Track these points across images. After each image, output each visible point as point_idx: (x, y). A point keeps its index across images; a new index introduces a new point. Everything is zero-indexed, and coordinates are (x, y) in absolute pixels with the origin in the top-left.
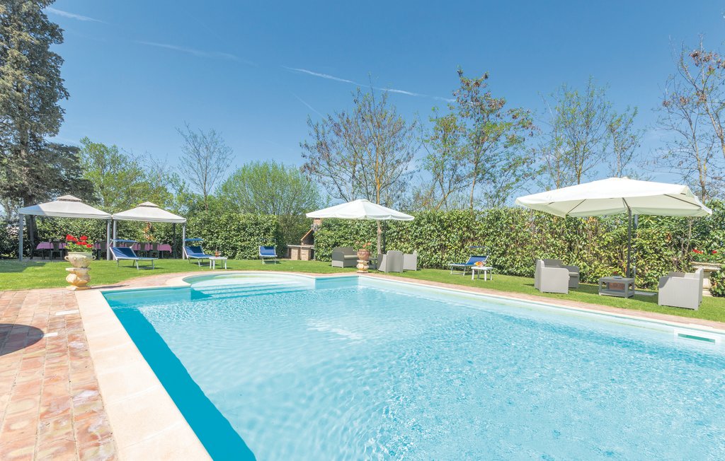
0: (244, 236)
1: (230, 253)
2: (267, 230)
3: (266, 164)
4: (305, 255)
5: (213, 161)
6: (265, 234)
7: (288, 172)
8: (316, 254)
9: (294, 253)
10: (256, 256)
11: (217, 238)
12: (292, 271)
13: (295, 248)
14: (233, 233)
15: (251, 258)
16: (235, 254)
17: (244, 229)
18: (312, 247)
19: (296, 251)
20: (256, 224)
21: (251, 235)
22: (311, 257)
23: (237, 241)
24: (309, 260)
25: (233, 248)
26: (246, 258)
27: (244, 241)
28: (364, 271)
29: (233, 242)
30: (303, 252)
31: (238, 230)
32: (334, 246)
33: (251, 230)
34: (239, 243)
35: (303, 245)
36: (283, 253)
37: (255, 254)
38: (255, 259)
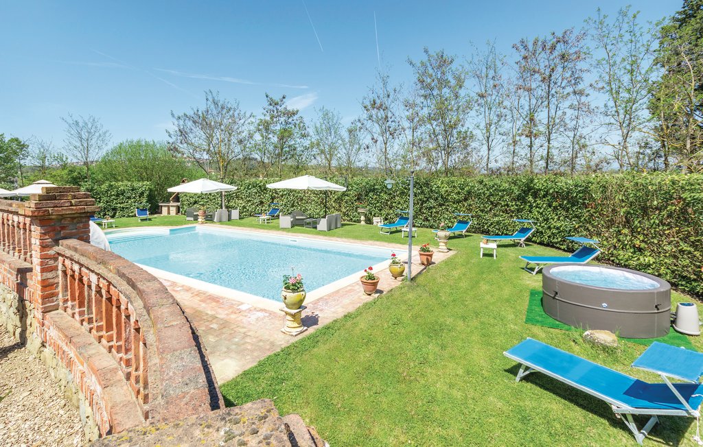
0: (123, 199)
1: (111, 213)
2: (142, 194)
3: (138, 142)
4: (173, 211)
5: (93, 142)
6: (140, 197)
7: (158, 146)
8: (181, 210)
9: (165, 210)
10: (133, 214)
11: (99, 202)
12: (158, 225)
13: (165, 206)
14: (113, 197)
15: (129, 216)
16: (115, 214)
17: (122, 194)
18: (179, 204)
19: (167, 208)
20: (132, 190)
21: (129, 198)
22: (178, 211)
23: (117, 204)
24: (177, 214)
25: (114, 209)
26: (124, 216)
27: (122, 203)
28: (202, 223)
29: (113, 205)
30: (171, 208)
31: (118, 195)
32: (194, 204)
33: (129, 195)
34: (119, 205)
35: (172, 203)
36: (155, 210)
37: (132, 212)
38: (132, 216)
